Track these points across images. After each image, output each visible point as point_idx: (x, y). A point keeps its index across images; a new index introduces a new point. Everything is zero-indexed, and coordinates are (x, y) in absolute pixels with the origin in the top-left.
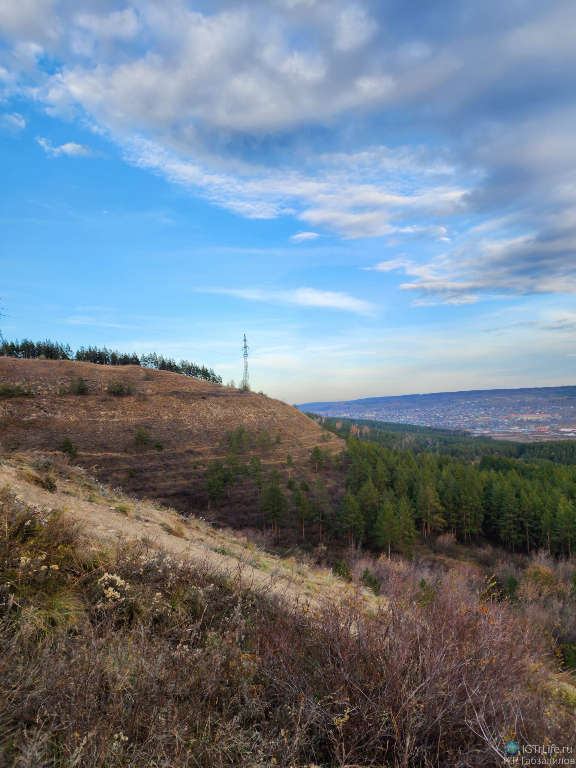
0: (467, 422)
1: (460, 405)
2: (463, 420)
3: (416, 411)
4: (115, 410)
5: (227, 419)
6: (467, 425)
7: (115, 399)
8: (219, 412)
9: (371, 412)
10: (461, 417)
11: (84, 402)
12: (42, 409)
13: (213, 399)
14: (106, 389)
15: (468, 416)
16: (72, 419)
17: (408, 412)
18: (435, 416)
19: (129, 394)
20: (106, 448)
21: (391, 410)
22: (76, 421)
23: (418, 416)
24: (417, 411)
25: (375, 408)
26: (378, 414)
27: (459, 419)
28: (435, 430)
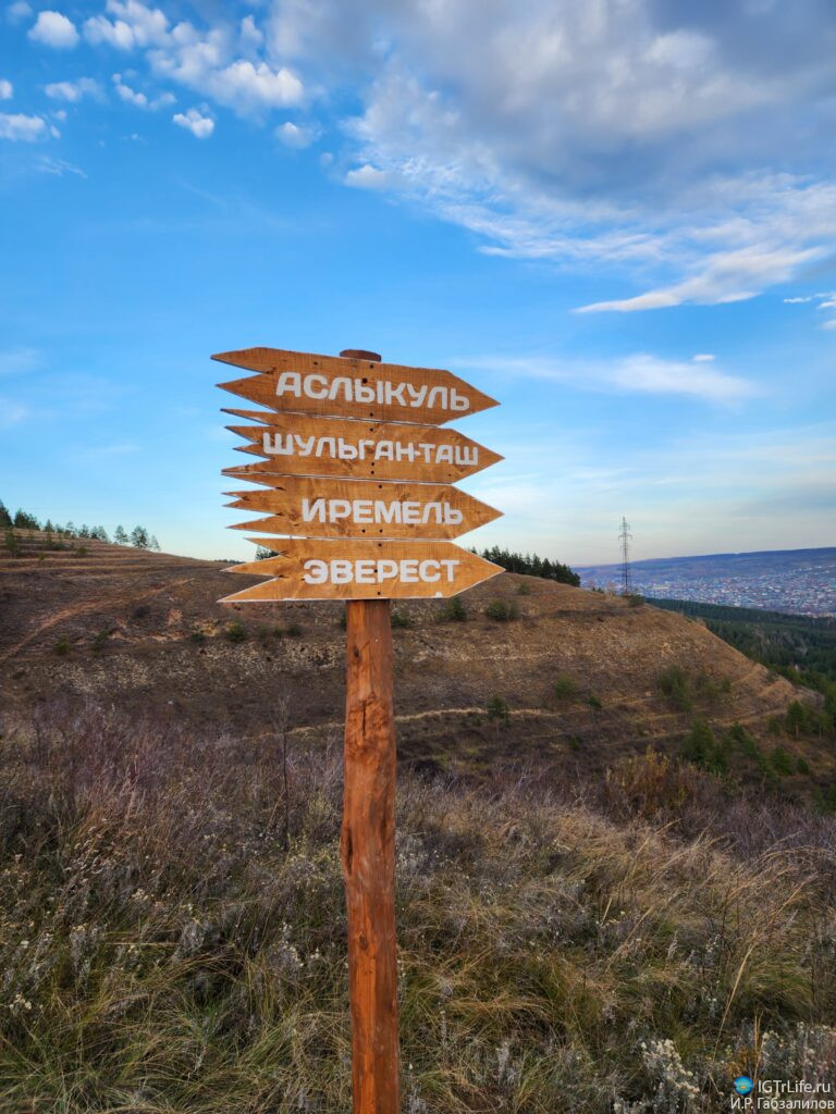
0: (821, 601)
1: (803, 572)
2: (815, 598)
3: (734, 582)
4: (505, 642)
5: (643, 653)
6: (824, 605)
7: (499, 625)
8: (629, 643)
9: (662, 582)
10: (811, 592)
11: (467, 632)
12: (426, 644)
13: (611, 621)
14: (482, 610)
15: (823, 591)
16: (464, 658)
17: (720, 583)
18: (767, 589)
19: (513, 618)
20: (520, 702)
21: (693, 579)
22: (469, 662)
23: (739, 589)
24: (736, 582)
25: (666, 576)
26: (672, 586)
27: (808, 595)
28: (786, 616)
